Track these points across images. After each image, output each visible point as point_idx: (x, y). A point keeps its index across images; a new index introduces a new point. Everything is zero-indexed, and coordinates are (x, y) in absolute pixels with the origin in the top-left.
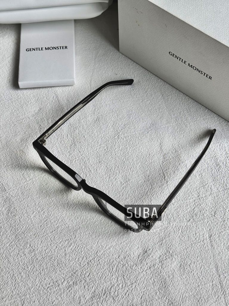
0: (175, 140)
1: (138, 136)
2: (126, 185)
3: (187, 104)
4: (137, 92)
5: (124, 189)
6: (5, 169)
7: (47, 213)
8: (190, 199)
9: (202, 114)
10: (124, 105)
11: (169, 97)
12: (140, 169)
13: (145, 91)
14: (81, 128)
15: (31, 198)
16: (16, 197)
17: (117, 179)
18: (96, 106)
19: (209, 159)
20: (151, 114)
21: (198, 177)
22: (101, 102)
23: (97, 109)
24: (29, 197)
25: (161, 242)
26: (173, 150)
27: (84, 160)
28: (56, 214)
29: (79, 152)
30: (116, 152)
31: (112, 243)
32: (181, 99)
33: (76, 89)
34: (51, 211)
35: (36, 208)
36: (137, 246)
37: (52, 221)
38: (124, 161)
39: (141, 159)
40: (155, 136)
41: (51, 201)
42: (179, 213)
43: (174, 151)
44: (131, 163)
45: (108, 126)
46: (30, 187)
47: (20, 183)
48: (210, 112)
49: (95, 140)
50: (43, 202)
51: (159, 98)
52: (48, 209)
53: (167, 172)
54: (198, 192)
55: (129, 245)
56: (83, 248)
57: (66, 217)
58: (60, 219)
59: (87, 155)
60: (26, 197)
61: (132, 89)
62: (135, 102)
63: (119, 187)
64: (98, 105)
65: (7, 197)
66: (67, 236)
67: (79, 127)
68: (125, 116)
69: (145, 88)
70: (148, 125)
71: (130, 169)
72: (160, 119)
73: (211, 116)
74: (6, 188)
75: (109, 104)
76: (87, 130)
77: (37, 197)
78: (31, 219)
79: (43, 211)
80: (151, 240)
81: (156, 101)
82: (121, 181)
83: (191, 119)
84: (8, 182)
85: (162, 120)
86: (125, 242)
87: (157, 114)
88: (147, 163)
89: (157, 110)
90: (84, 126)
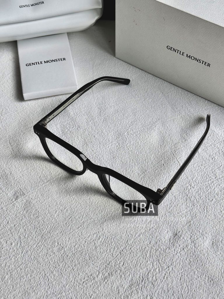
0: (182, 130)
1: (147, 130)
2: (144, 175)
3: (187, 99)
4: (137, 92)
5: (143, 180)
6: (21, 174)
7: (70, 211)
8: (208, 181)
9: (202, 105)
10: (128, 105)
11: (168, 94)
12: (154, 159)
13: (145, 91)
14: (90, 129)
15: (51, 199)
16: (36, 200)
17: (134, 171)
18: (101, 109)
19: (218, 144)
20: (155, 110)
21: (211, 160)
22: (105, 105)
23: (102, 112)
24: (49, 198)
25: (189, 224)
26: (182, 140)
27: (99, 158)
28: (80, 210)
29: (91, 151)
30: (128, 147)
31: (141, 230)
32: (180, 95)
34: (73, 208)
35: (58, 207)
36: (167, 230)
37: (77, 217)
38: (138, 153)
39: (154, 150)
40: (163, 128)
41: (72, 199)
42: (201, 195)
43: (184, 141)
44: (145, 155)
45: (116, 125)
46: (49, 188)
47: (38, 186)
48: (210, 103)
49: (105, 139)
50: (65, 201)
51: (160, 96)
52: (71, 206)
53: (181, 160)
54: (214, 174)
55: (158, 230)
56: (113, 239)
57: (90, 212)
58: (84, 214)
59: (100, 152)
60: (46, 198)
61: (132, 90)
62: (138, 101)
63: (137, 178)
64: (103, 107)
65: (27, 200)
66: (94, 229)
67: (88, 128)
68: (130, 114)
69: (145, 89)
70: (154, 120)
71: (145, 161)
72: (165, 113)
73: (212, 106)
74: (24, 192)
75: (113, 106)
76: (97, 131)
77: (57, 197)
78: (55, 218)
79: (66, 209)
80: (179, 222)
81: (157, 98)
82: (138, 172)
83: (193, 111)
84: (26, 186)
85: (167, 114)
86: (154, 228)
87: (161, 110)
88: (160, 153)
89: (160, 106)
90: (93, 127)
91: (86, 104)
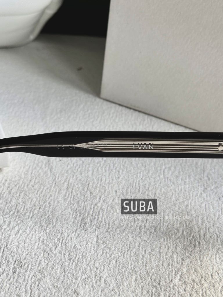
22: (95, 201)
23: (88, 220)
33: (13, 180)
91: (35, 200)
